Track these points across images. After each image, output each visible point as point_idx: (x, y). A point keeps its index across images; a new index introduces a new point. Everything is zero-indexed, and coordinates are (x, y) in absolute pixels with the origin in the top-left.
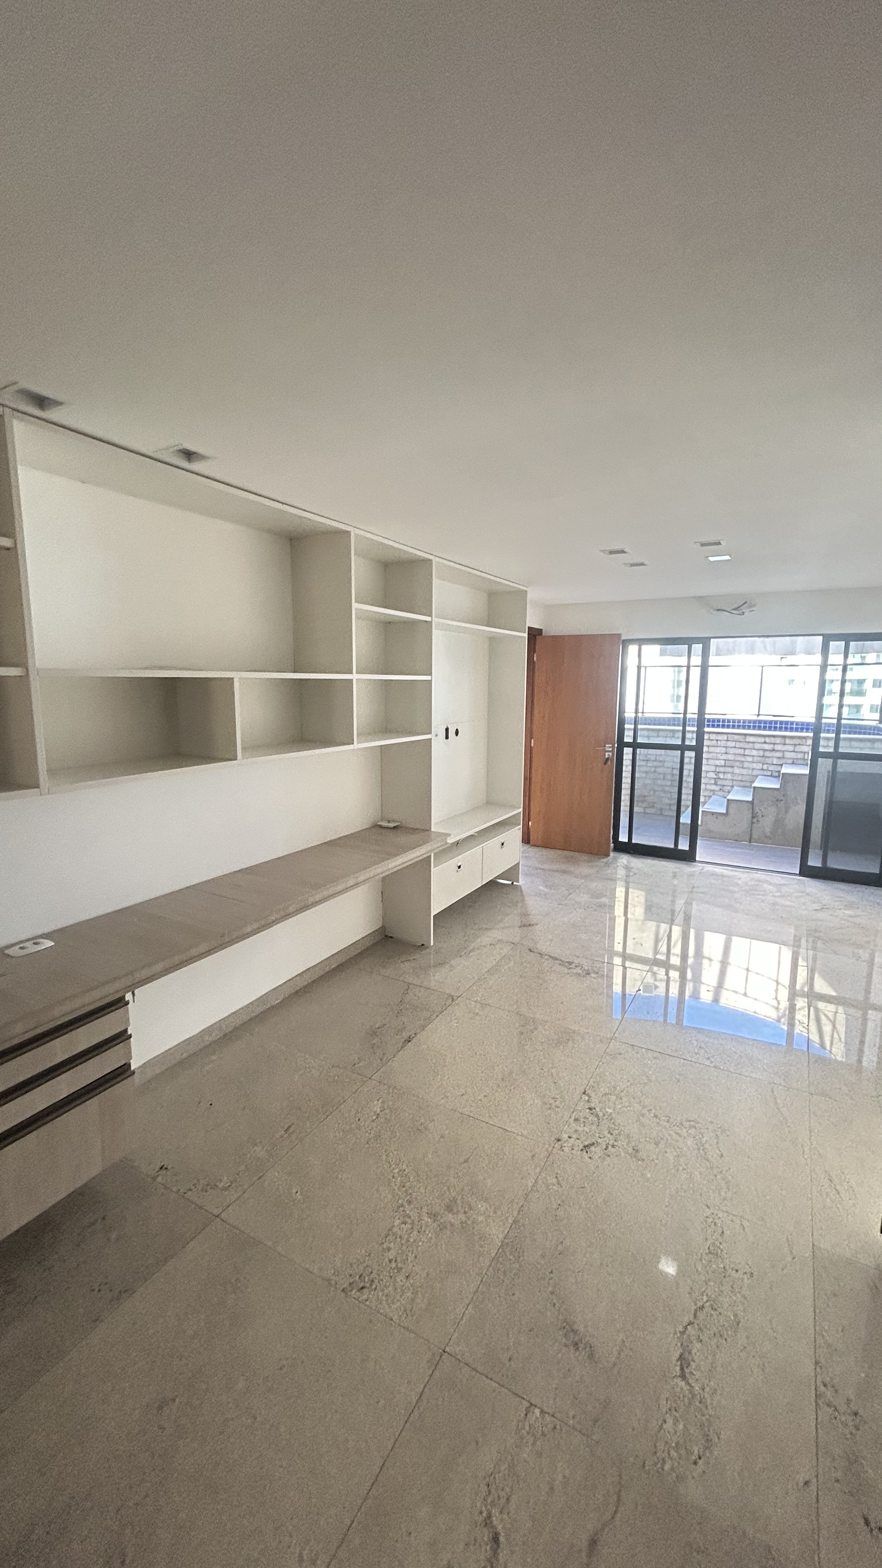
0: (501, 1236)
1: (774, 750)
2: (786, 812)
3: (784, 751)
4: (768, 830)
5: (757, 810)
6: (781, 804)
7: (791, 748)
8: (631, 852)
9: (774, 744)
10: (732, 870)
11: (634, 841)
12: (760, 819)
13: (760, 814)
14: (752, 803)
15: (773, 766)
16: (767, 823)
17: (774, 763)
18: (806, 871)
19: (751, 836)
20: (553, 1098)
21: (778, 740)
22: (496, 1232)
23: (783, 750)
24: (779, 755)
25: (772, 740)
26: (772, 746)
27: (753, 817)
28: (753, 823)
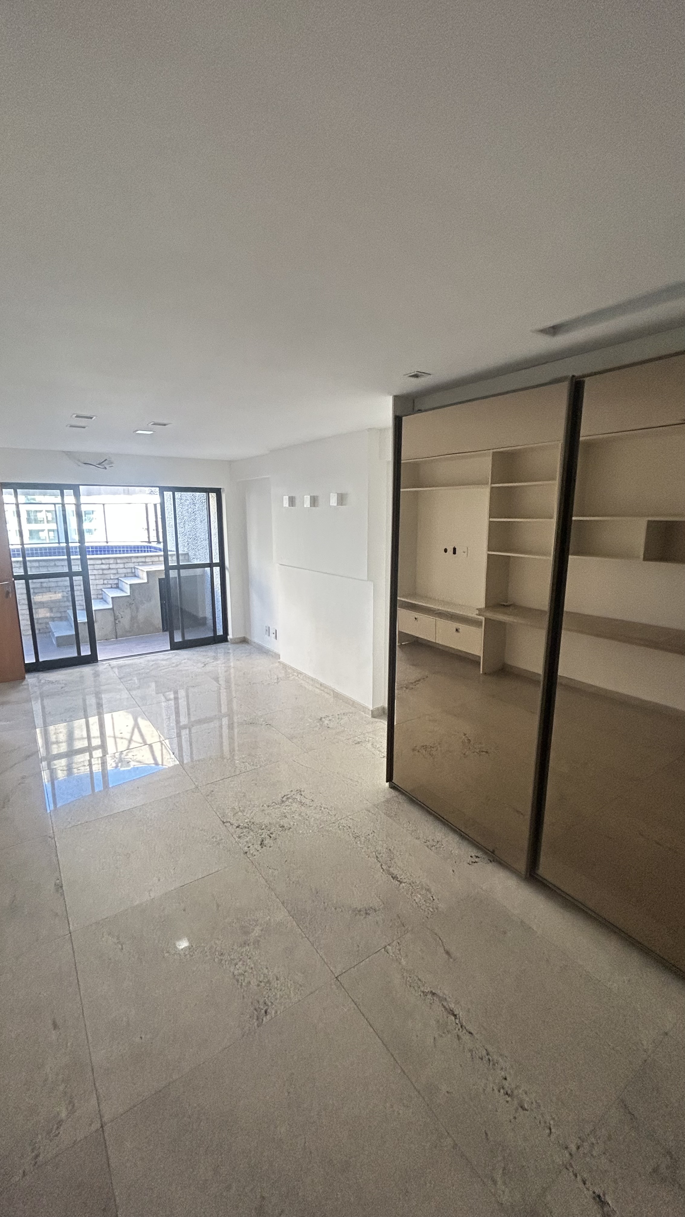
0: (287, 914)
1: (110, 569)
2: (137, 612)
3: (117, 569)
4: (127, 627)
5: (117, 614)
6: (133, 606)
7: (122, 566)
8: (41, 669)
9: (109, 564)
10: (130, 660)
11: (41, 660)
12: (121, 620)
13: (120, 616)
14: (112, 609)
15: (111, 580)
16: (125, 621)
17: (112, 578)
18: (175, 646)
19: (116, 632)
20: (213, 838)
21: (112, 561)
22: (281, 915)
23: (117, 567)
24: (114, 571)
25: (107, 561)
26: (108, 565)
27: (115, 620)
28: (116, 624)
